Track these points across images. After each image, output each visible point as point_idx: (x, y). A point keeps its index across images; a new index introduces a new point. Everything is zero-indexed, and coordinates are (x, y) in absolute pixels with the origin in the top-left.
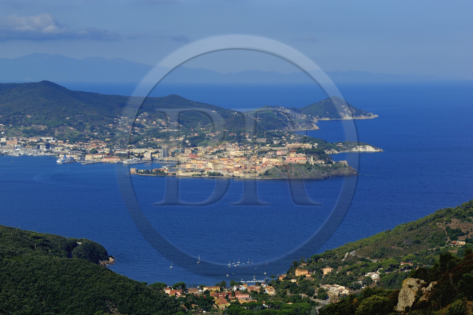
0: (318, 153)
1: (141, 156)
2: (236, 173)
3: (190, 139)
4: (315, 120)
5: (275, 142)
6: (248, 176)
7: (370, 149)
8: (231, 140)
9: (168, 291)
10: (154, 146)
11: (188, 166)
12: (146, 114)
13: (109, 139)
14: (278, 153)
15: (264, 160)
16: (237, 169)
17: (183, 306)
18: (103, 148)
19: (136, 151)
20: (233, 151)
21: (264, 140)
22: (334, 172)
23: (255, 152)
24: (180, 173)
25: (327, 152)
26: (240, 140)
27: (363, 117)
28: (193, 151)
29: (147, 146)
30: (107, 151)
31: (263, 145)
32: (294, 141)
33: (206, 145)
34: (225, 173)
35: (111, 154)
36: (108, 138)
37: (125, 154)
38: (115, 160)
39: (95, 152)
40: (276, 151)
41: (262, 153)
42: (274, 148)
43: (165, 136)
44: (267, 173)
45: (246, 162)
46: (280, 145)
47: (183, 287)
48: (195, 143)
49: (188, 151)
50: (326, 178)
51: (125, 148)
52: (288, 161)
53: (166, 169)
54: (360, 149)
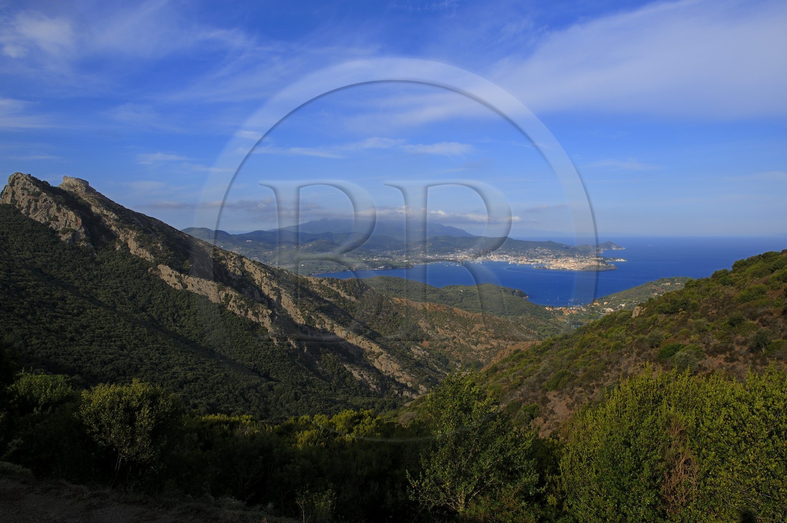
0: (603, 262)
1: (537, 262)
2: (572, 268)
3: (555, 256)
4: (602, 250)
5: (587, 257)
6: (576, 269)
7: (622, 260)
8: (570, 256)
9: (547, 308)
10: (542, 258)
11: (555, 266)
12: (540, 247)
15: (583, 264)
16: (572, 267)
17: (552, 313)
19: (536, 260)
20: (571, 260)
21: (583, 257)
22: (609, 268)
23: (579, 261)
24: (551, 268)
25: (606, 261)
26: (574, 256)
27: (620, 249)
28: (556, 260)
29: (540, 258)
30: (526, 260)
31: (582, 258)
32: (594, 257)
33: (561, 258)
34: (568, 268)
35: (527, 261)
36: (526, 255)
37: (532, 261)
38: (529, 263)
39: (521, 260)
40: (587, 260)
41: (582, 261)
43: (547, 255)
44: (583, 268)
45: (576, 264)
46: (588, 258)
47: (553, 307)
48: (557, 257)
49: (554, 260)
51: (532, 259)
52: (591, 264)
53: (546, 266)
54: (619, 260)
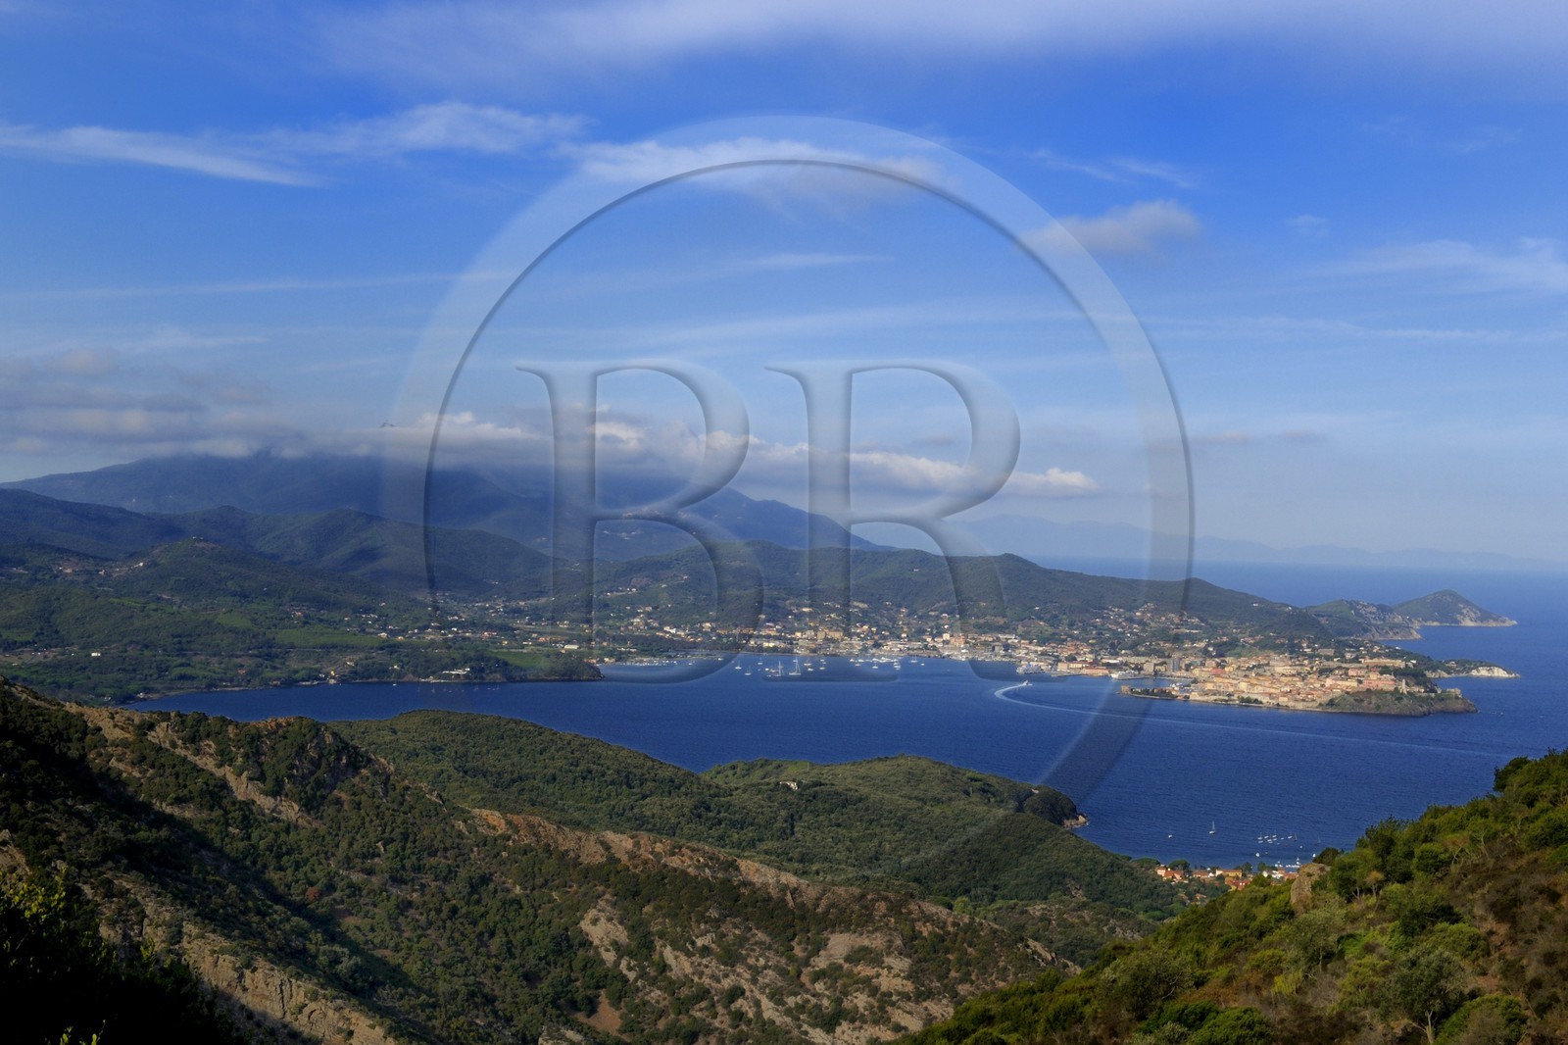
0: (1414, 675)
1: (1139, 668)
2: (1283, 700)
3: (1214, 645)
4: (1416, 625)
5: (1348, 656)
6: (1300, 706)
7: (1499, 673)
8: (1278, 649)
9: (1161, 872)
10: (1160, 653)
11: (1209, 686)
12: (1151, 605)
13: (1094, 641)
14: (1351, 673)
15: (1329, 682)
16: (1285, 694)
17: (1182, 895)
18: (1085, 653)
19: (1134, 660)
20: (1281, 666)
21: (1330, 652)
22: (1439, 706)
23: (1315, 669)
24: (1195, 696)
25: (1430, 675)
26: (1294, 650)
27: (1492, 624)
28: (1218, 665)
29: (1148, 653)
30: (1090, 658)
31: (1328, 658)
32: (1378, 655)
33: (1239, 656)
34: (1265, 700)
35: (1095, 664)
36: (1093, 639)
37: (1115, 664)
38: (1100, 672)
39: (1072, 659)
40: (1348, 669)
41: (1324, 672)
42: (1344, 665)
43: (1177, 639)
44: (1331, 703)
45: (1299, 684)
46: (1356, 660)
47: (1186, 868)
48: (1223, 649)
49: (1211, 663)
50: (1425, 715)
51: (1116, 654)
52: (1365, 686)
53: (1175, 689)
54: (1483, 672)
